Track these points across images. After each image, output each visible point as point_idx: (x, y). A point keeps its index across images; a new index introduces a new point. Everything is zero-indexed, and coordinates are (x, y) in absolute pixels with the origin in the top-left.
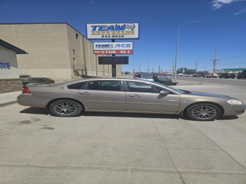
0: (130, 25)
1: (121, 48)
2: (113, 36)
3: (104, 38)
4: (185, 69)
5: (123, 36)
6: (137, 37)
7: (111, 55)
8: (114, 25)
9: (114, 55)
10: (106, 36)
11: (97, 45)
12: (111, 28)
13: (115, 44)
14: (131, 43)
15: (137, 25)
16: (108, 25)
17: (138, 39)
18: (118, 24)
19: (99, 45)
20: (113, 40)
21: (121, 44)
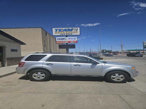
0: (75, 28)
1: (71, 40)
2: (66, 34)
3: (62, 35)
4: (105, 50)
5: (71, 34)
6: (79, 34)
7: (66, 44)
8: (67, 28)
9: (67, 43)
10: (63, 34)
11: (58, 39)
12: (65, 30)
13: (67, 38)
14: (76, 37)
15: (79, 28)
16: (64, 28)
17: (80, 35)
18: (69, 28)
19: (59, 39)
20: (67, 36)
21: (71, 38)
